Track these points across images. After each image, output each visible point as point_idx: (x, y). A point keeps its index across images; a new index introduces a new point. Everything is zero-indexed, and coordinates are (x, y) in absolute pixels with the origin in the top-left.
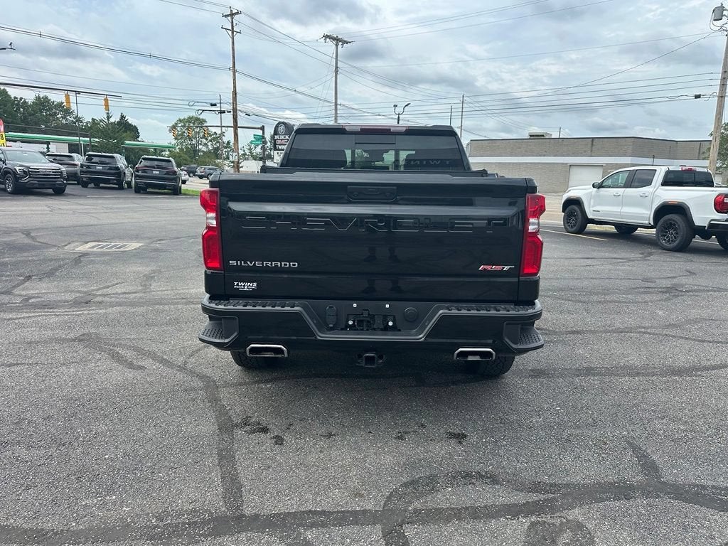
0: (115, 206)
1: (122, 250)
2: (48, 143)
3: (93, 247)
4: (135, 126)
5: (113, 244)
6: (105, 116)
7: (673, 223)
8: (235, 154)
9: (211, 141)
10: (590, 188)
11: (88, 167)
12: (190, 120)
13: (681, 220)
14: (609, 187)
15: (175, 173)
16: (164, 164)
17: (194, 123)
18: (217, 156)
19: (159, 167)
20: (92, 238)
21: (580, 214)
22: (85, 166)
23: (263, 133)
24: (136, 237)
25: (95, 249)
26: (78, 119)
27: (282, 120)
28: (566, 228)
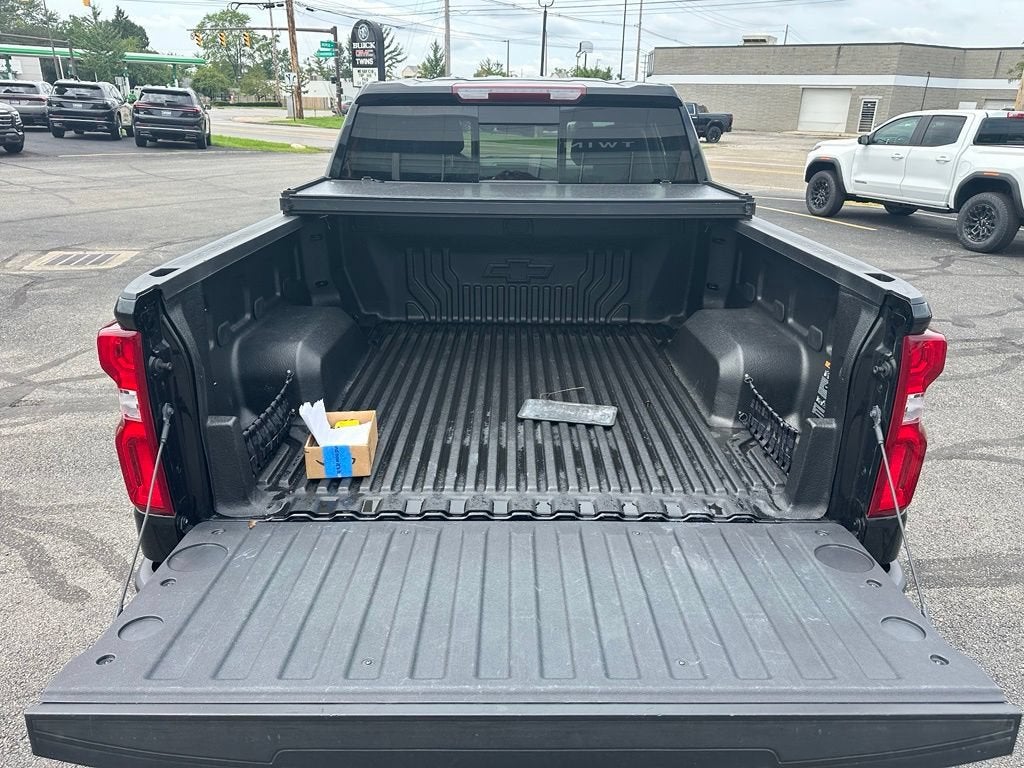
0: (102, 175)
1: (100, 267)
2: (8, 58)
3: (52, 263)
4: (141, 28)
5: (89, 253)
6: (91, 13)
7: (987, 207)
8: (292, 75)
9: (258, 50)
10: (852, 144)
11: (60, 105)
12: (223, 16)
13: (1001, 202)
14: (884, 143)
15: (196, 113)
16: (179, 99)
17: (231, 22)
18: (270, 75)
19: (171, 105)
20: (55, 244)
21: (834, 186)
22: (55, 103)
23: (336, 39)
24: (126, 239)
25: (56, 268)
26: (51, 18)
27: (364, 18)
28: (810, 208)
